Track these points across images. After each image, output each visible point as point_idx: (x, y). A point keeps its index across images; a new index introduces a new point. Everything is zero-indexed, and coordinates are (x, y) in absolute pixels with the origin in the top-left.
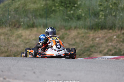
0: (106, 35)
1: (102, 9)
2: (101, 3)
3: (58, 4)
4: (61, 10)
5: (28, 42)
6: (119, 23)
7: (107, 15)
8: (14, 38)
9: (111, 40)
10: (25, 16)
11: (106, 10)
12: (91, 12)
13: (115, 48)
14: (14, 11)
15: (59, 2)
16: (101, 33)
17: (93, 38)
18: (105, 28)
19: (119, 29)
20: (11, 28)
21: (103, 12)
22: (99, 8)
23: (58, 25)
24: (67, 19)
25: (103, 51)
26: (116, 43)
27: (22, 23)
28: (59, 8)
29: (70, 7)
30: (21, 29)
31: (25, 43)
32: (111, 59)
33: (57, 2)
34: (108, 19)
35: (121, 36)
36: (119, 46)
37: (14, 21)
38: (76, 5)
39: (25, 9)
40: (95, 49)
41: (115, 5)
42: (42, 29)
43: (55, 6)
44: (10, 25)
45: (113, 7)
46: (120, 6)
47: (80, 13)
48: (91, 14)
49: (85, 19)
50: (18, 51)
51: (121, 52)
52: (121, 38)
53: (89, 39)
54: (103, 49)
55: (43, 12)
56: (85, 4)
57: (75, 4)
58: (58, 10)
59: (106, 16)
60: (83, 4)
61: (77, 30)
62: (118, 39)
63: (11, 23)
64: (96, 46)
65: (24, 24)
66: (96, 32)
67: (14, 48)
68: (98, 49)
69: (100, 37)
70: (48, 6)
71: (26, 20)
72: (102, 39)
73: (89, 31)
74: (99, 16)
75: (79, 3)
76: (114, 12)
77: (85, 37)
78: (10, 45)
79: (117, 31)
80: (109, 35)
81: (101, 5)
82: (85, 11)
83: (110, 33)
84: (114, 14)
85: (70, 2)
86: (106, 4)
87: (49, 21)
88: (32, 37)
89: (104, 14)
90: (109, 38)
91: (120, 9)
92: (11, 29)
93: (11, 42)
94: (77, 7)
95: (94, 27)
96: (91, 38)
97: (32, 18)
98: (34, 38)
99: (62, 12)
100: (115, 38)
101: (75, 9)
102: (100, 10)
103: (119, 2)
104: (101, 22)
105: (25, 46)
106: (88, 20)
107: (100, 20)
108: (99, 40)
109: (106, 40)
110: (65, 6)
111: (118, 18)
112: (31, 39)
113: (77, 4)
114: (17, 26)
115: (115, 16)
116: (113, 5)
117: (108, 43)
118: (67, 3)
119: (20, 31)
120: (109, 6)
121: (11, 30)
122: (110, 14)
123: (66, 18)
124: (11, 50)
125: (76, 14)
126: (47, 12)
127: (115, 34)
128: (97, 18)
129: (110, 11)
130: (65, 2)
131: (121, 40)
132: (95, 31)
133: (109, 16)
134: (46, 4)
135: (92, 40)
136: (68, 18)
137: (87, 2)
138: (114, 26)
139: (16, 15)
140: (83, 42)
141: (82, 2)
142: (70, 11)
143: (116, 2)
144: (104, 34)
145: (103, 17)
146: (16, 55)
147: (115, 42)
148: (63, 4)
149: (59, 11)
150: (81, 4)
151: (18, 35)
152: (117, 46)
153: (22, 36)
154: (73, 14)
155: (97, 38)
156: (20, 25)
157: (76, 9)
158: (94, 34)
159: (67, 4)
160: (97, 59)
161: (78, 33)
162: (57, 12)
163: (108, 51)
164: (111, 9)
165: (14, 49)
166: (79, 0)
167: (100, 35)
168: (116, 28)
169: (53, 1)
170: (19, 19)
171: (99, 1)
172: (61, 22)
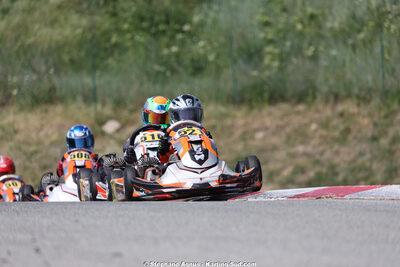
0: (286, 120)
1: (270, 36)
2: (266, 19)
3: (131, 24)
4: (140, 43)
5: (36, 152)
6: (327, 80)
7: (289, 54)
9: (302, 135)
10: (23, 66)
11: (284, 38)
12: (235, 46)
13: (317, 162)
15: (133, 17)
16: (270, 114)
17: (245, 133)
18: (283, 98)
19: (327, 101)
21: (275, 47)
22: (262, 35)
23: (132, 92)
24: (158, 73)
25: (277, 172)
26: (320, 144)
27: (15, 92)
28: (132, 38)
29: (169, 33)
30: (13, 109)
31: (25, 154)
32: (294, 197)
33: (125, 20)
34: (290, 68)
35: (335, 122)
36: (328, 154)
38: (187, 28)
39: (22, 46)
41: (313, 23)
42: (80, 108)
43: (119, 31)
45: (307, 30)
46: (329, 25)
47: (201, 51)
49: (219, 69)
51: (336, 174)
52: (335, 128)
53: (231, 134)
54: (279, 165)
55: (83, 54)
56: (215, 22)
57: (183, 24)
58: (129, 44)
59: (283, 59)
60: (209, 21)
62: (323, 132)
65: (21, 94)
66: (255, 112)
68: (264, 167)
69: (266, 129)
70: (98, 33)
71: (26, 78)
72: (274, 134)
73: (231, 109)
74: (261, 59)
75: (196, 19)
76: (310, 44)
77: (219, 128)
79: (321, 107)
80: (296, 121)
81: (267, 24)
82: (216, 44)
84: (310, 52)
85: (167, 15)
86: (282, 20)
87: (101, 81)
88: (47, 136)
89: (276, 51)
90: (296, 131)
91: (328, 35)
94: (189, 34)
95: (247, 96)
96: (238, 133)
97: (47, 72)
98: (54, 137)
99: (142, 51)
100: (316, 131)
101: (183, 41)
102: (265, 39)
103: (327, 11)
104: (269, 78)
105: (27, 164)
106: (227, 73)
107: (267, 73)
108: (264, 139)
109: (289, 137)
110: (153, 30)
111: (324, 63)
112: (47, 142)
113: (191, 23)
115: (314, 58)
116: (306, 21)
117: (293, 146)
118: (157, 19)
119: (11, 117)
120: (294, 27)
122: (298, 51)
123: (157, 68)
125: (189, 56)
126: (95, 52)
127: (317, 116)
128: (256, 67)
129: (296, 41)
130: (152, 19)
131: (336, 134)
132: (252, 108)
133: (294, 60)
134: (92, 28)
135: (244, 137)
136: (162, 69)
137: (222, 16)
138: (310, 92)
141: (207, 15)
142: (168, 46)
143: (316, 12)
144: (282, 118)
145: (276, 64)
147: (315, 142)
148: (145, 25)
149: (134, 46)
150: (202, 24)
151: (3, 128)
152: (322, 154)
153: (16, 132)
154: (177, 55)
155: (257, 130)
156: (9, 97)
157: (189, 41)
158: (250, 120)
159: (157, 25)
160: (250, 199)
162: (126, 49)
163: (294, 173)
164: (301, 34)
166: (196, 10)
167: (268, 122)
168: (319, 98)
169: (114, 15)
170: (6, 76)
171: (261, 10)
172: (142, 84)
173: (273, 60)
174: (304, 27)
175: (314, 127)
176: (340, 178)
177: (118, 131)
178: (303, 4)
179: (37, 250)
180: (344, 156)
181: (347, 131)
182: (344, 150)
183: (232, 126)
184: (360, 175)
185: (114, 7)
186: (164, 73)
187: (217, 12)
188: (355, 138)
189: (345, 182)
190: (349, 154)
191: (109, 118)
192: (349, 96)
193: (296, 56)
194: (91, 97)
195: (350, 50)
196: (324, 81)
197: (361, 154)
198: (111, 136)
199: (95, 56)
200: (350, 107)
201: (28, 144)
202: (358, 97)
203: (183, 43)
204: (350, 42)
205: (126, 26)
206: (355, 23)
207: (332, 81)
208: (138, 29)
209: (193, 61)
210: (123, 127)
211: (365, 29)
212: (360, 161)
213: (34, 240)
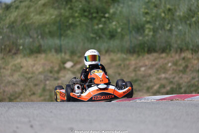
0: (156, 61)
1: (148, 20)
2: (146, 11)
3: (79, 13)
4: (84, 23)
5: (32, 77)
6: (176, 41)
7: (157, 29)
8: (9, 71)
9: (164, 69)
10: (25, 35)
11: (156, 20)
12: (131, 25)
13: (171, 82)
14: (8, 28)
15: (80, 10)
16: (148, 58)
17: (136, 68)
18: (155, 51)
19: (176, 52)
20: (4, 55)
22: (144, 19)
23: (79, 48)
24: (93, 38)
25: (151, 87)
26: (173, 73)
27: (21, 47)
28: (80, 21)
29: (98, 18)
30: (20, 56)
31: (26, 78)
32: (160, 100)
33: (76, 11)
34: (158, 35)
35: (180, 62)
36: (177, 78)
37: (8, 43)
38: (107, 15)
39: (25, 25)
40: (139, 85)
41: (170, 13)
42: (53, 55)
43: (74, 17)
44: (1, 50)
45: (167, 16)
46: (178, 14)
47: (114, 27)
48: (131, 29)
49: (123, 36)
50: (16, 92)
51: (181, 88)
52: (180, 65)
53: (129, 68)
54: (152, 84)
55: (55, 28)
56: (121, 12)
57: (105, 13)
58: (78, 23)
59: (155, 31)
60: (118, 12)
61: (109, 55)
62: (175, 67)
63: (3, 47)
64: (141, 81)
65: (24, 48)
66: (141, 57)
67: (10, 87)
68: (145, 85)
69: (146, 66)
70: (63, 18)
71: (27, 41)
72: (150, 68)
73: (129, 56)
74: (144, 31)
75: (111, 11)
76: (168, 24)
77: (122, 65)
78: (2, 83)
79: (173, 54)
80: (161, 62)
81: (147, 13)
82: (121, 24)
83: (162, 58)
84: (168, 27)
85: (97, 9)
86: (154, 11)
87: (64, 42)
88: (37, 69)
89: (151, 27)
90: (161, 67)
91: (178, 19)
92: (5, 57)
93: (4, 78)
94: (108, 18)
95: (137, 50)
96: (132, 68)
97: (37, 37)
98: (41, 70)
99: (84, 27)
100: (171, 66)
101: (105, 22)
102: (146, 21)
103: (177, 7)
104: (148, 40)
105: (27, 83)
106: (127, 38)
107: (147, 38)
108: (145, 70)
109: (157, 70)
110: (90, 16)
111: (175, 33)
112: (37, 72)
113: (109, 13)
114: (13, 51)
115: (170, 30)
116: (166, 12)
117: (159, 74)
118: (92, 11)
119: (19, 60)
120: (160, 15)
121: (3, 58)
122: (162, 27)
123: (92, 35)
124: (4, 91)
125: (108, 29)
127: (171, 59)
128: (141, 35)
129: (162, 22)
130: (90, 11)
131: (181, 68)
132: (139, 55)
134: (60, 15)
135: (135, 70)
136: (94, 36)
137: (124, 10)
138: (168, 47)
139: (11, 35)
140: (119, 74)
141: (117, 9)
142: (98, 25)
143: (171, 7)
144: (154, 60)
145: (151, 33)
146: (12, 98)
147: (170, 72)
148: (86, 14)
149: (81, 24)
150: (114, 14)
151: (15, 65)
152: (174, 78)
153: (22, 67)
154: (102, 29)
155: (141, 67)
156: (18, 50)
157: (108, 22)
158: (138, 61)
159: (92, 14)
160: (138, 101)
161: (112, 60)
162: (76, 26)
163: (160, 88)
164: (164, 19)
165: (10, 89)
166: (112, 7)
167: (147, 62)
168: (173, 50)
169: (71, 9)
170: (17, 40)
171: (144, 6)
172: (84, 43)
173: (150, 31)
174: (165, 15)
175: (170, 65)
176: (183, 90)
177: (72, 67)
178: (165, 3)
179: (32, 126)
180: (185, 79)
181: (187, 67)
182: (185, 76)
183: (129, 64)
184: (193, 89)
185: (71, 5)
186: (95, 38)
187: (122, 8)
188: (190, 70)
189: (185, 92)
190: (187, 78)
191: (68, 60)
192: (187, 49)
193: (161, 30)
194: (59, 50)
195: (188, 26)
196: (175, 42)
197: (193, 78)
198: (69, 70)
199: (61, 29)
200: (188, 55)
201: (28, 73)
202: (192, 50)
203: (105, 23)
204: (188, 22)
205: (76, 15)
206: (191, 13)
207: (179, 42)
208: (83, 16)
209: (110, 32)
210: (75, 65)
211: (196, 16)
212: (193, 82)
213: (30, 121)
